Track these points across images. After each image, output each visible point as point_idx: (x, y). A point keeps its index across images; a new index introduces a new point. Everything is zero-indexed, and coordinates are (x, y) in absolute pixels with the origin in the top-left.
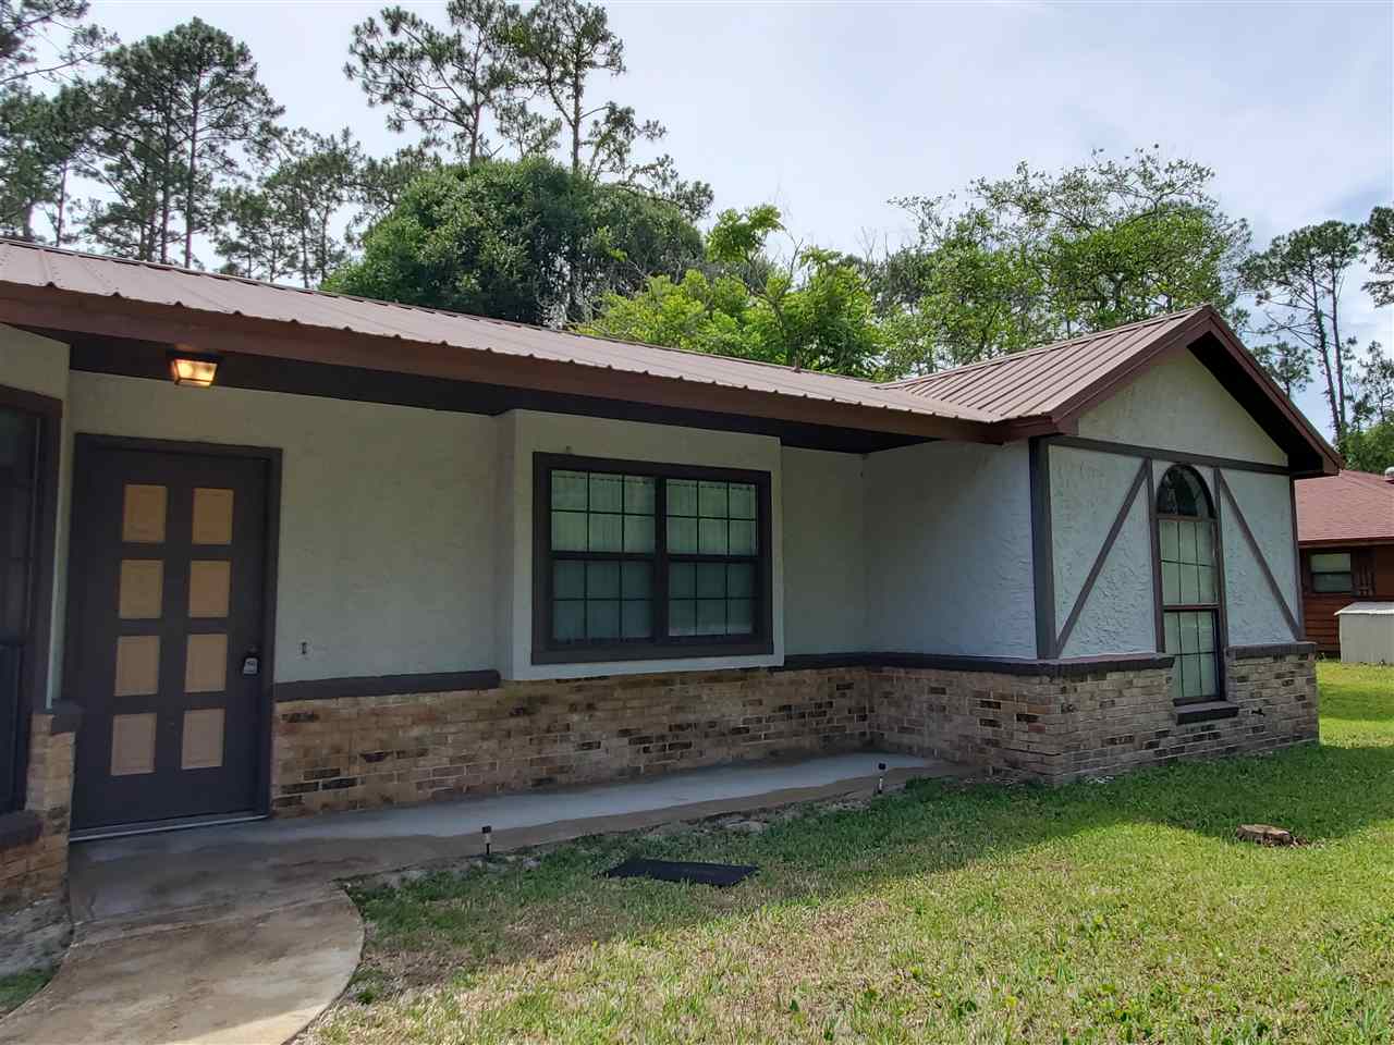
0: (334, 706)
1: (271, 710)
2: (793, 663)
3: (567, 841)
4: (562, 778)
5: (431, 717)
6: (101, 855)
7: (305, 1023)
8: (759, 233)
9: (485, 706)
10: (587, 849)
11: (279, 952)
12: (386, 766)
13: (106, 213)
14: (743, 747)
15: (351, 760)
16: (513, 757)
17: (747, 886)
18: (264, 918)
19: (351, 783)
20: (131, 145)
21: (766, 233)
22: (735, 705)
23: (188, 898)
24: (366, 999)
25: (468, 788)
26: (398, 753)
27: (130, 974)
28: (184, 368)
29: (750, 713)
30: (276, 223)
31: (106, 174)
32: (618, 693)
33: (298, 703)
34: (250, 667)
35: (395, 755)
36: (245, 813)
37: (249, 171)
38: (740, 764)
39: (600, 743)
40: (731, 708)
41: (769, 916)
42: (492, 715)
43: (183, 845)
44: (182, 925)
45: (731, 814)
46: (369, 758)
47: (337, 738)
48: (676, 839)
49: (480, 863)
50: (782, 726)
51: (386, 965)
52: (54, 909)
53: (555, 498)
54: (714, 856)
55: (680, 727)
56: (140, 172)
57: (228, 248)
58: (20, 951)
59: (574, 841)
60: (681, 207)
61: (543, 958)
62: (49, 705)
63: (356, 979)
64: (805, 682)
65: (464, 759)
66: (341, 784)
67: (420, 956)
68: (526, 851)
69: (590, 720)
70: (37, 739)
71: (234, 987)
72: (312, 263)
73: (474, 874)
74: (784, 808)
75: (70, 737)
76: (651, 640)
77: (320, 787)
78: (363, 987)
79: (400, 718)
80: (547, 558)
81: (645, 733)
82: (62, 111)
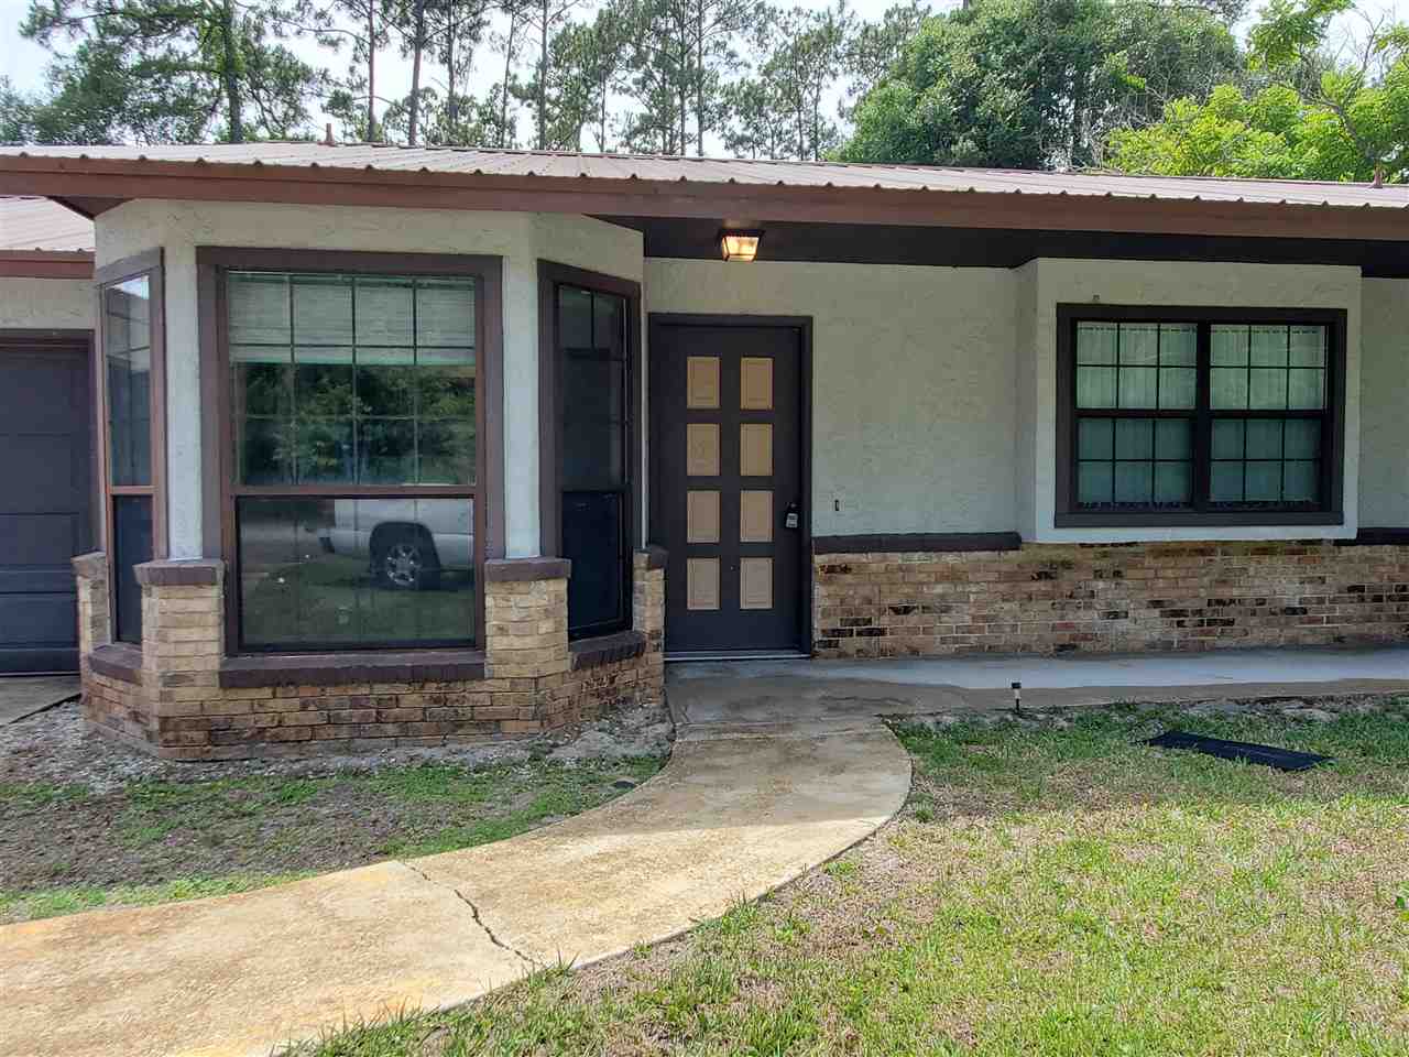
0: (864, 560)
1: (811, 560)
2: (1367, 537)
3: (1099, 707)
4: (1085, 646)
5: (952, 576)
6: (686, 673)
7: (872, 829)
8: (1319, 20)
9: (1005, 568)
10: (1121, 716)
11: (839, 769)
12: (912, 619)
13: (637, 124)
14: (1298, 629)
15: (881, 612)
16: (1037, 619)
17: (1319, 774)
18: (823, 739)
19: (881, 632)
20: (652, 57)
21: (1328, 19)
22: (1290, 582)
23: (758, 715)
24: (924, 818)
25: (990, 647)
26: (923, 608)
27: (724, 768)
28: (732, 245)
29: (1309, 591)
30: (774, 110)
31: (634, 88)
32: (1148, 561)
33: (834, 556)
34: (792, 521)
35: (921, 609)
36: (791, 651)
37: (749, 59)
38: (1296, 648)
39: (1127, 613)
40: (1286, 585)
41: (1353, 809)
42: (1010, 577)
43: (748, 672)
44: (755, 736)
45: (1288, 699)
46: (897, 611)
47: (865, 591)
48: (1221, 718)
49: (1010, 717)
50: (1353, 609)
51: (935, 793)
52: (658, 711)
53: (1081, 352)
54: (1271, 738)
55: (1220, 602)
56: (659, 79)
57: (736, 142)
58: (639, 741)
59: (1106, 707)
60: (1212, 12)
61: (1090, 809)
62: (644, 547)
63: (909, 800)
64: (1383, 560)
65: (985, 618)
66: (871, 633)
67: (965, 790)
68: (1057, 711)
69: (1116, 588)
70: (637, 573)
71: (807, 790)
72: (806, 145)
73: (1005, 727)
74: (1357, 699)
75: (659, 573)
76: (1189, 504)
77: (855, 633)
78: (919, 808)
79: (924, 575)
80: (1072, 417)
81: (1179, 606)
82: (599, 34)
